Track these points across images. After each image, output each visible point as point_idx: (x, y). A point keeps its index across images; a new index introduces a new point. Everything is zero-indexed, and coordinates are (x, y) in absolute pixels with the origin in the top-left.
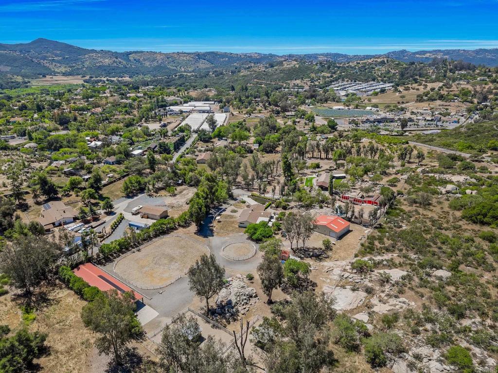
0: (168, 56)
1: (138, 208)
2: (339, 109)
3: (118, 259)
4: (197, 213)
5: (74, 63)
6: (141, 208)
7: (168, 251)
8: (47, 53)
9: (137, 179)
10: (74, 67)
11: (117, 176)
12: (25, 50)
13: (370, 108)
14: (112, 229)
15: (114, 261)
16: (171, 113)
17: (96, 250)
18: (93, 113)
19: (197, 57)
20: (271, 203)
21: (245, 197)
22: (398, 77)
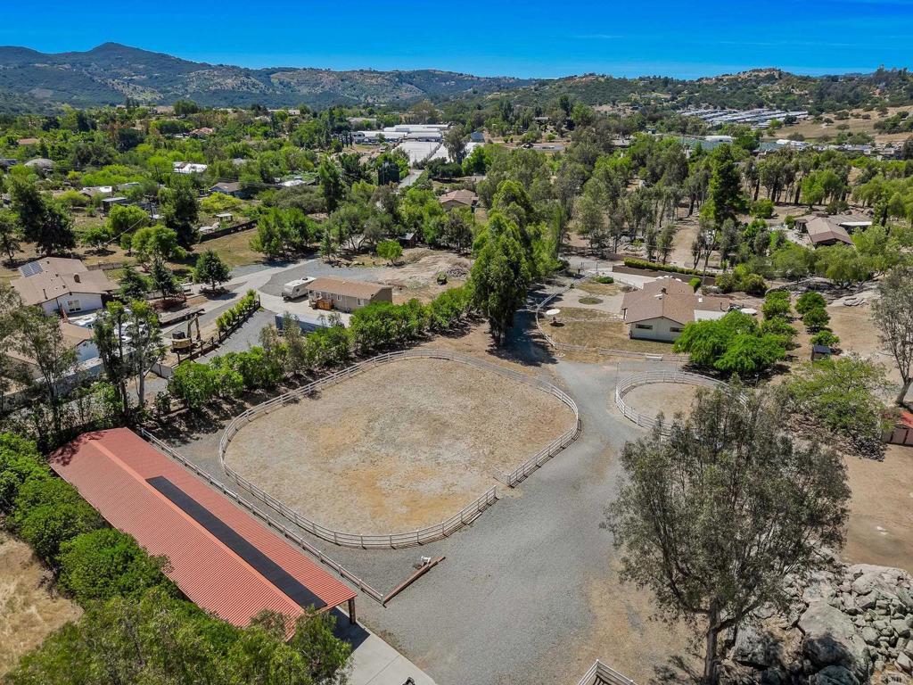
0: (343, 77)
1: (301, 282)
2: (721, 141)
3: (235, 421)
4: (506, 278)
5: (169, 86)
6: (309, 283)
7: (417, 398)
8: (120, 68)
9: (297, 216)
10: (169, 92)
11: (242, 220)
12: (80, 63)
13: (786, 141)
14: (222, 328)
15: (222, 427)
16: (360, 138)
17: (156, 387)
18: (195, 136)
19: (397, 80)
20: (698, 280)
21: (606, 270)
22: (811, 101)
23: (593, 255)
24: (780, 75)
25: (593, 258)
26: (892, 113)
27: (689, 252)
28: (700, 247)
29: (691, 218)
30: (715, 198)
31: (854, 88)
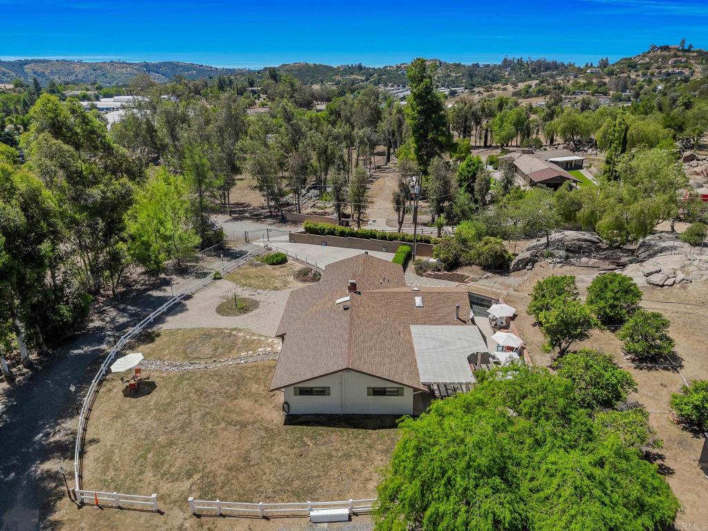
19: (145, 69)
20: (406, 248)
21: (278, 240)
22: (464, 81)
23: (271, 216)
24: (440, 63)
25: (270, 221)
26: (521, 86)
27: (390, 205)
28: (402, 200)
29: (390, 165)
30: (414, 132)
31: (491, 72)
